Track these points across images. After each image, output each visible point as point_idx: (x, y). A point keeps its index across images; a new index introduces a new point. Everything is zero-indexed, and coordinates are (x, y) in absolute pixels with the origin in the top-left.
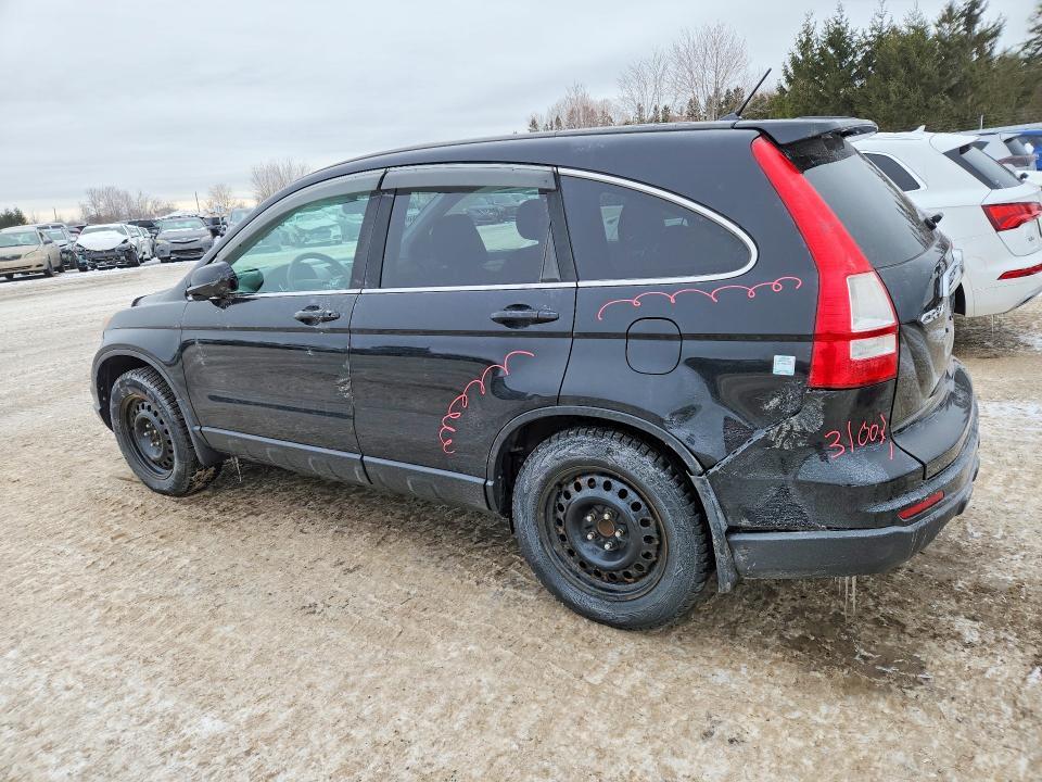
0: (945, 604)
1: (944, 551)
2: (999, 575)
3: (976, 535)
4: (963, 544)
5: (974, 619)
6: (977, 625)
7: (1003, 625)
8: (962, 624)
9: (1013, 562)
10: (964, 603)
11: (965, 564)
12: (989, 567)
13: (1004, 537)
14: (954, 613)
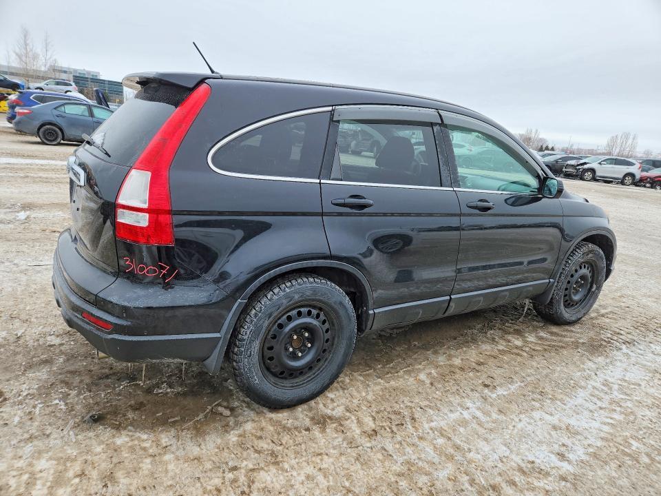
0: (68, 347)
1: (77, 379)
2: (38, 374)
3: (57, 401)
4: (65, 390)
5: (51, 346)
6: (48, 343)
7: (35, 349)
8: (57, 341)
9: (28, 388)
10: (57, 351)
11: (60, 374)
12: (45, 377)
13: (34, 407)
14: (62, 345)
